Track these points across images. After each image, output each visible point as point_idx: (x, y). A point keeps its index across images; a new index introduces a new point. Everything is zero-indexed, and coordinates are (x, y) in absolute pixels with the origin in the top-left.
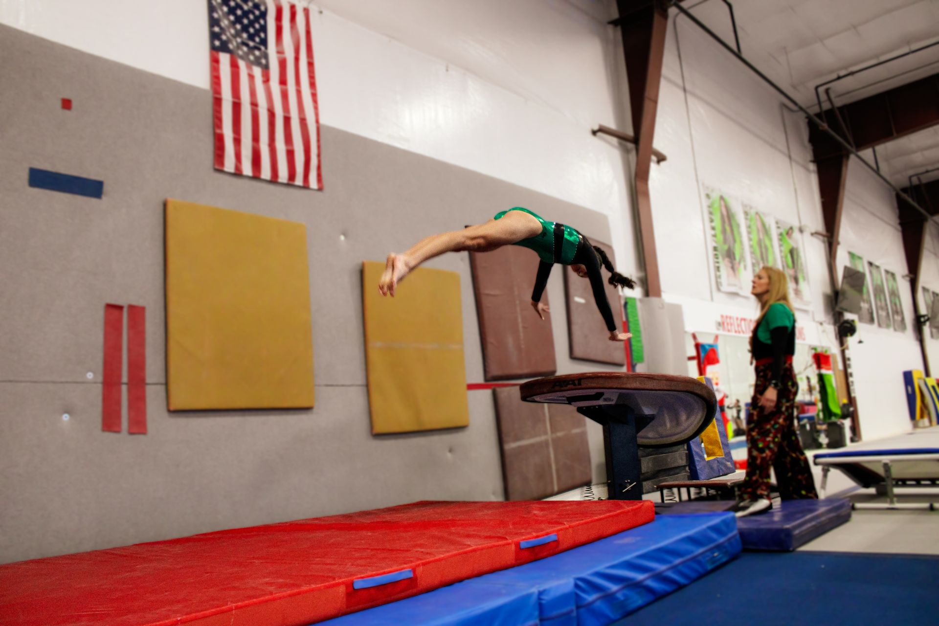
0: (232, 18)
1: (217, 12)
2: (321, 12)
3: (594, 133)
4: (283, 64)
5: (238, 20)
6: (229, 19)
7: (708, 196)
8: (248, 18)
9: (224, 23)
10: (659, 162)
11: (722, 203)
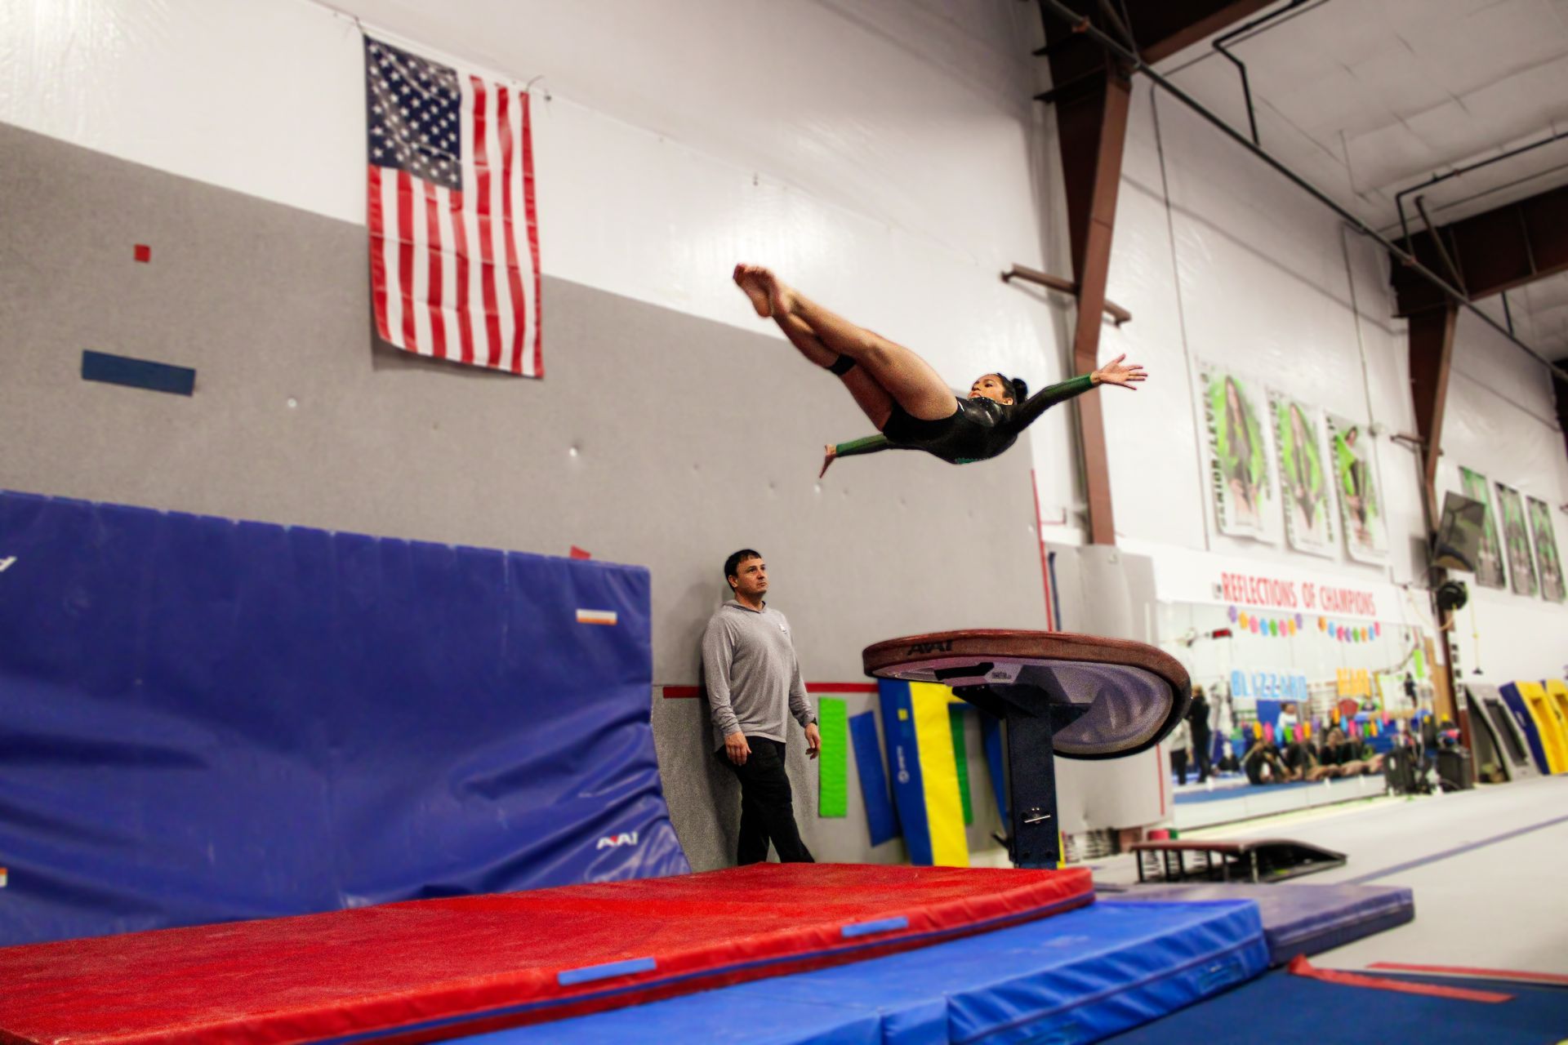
0: (405, 112)
1: (381, 105)
2: (548, 98)
3: (1006, 278)
4: (484, 182)
5: (415, 114)
6: (399, 115)
7: (1204, 377)
8: (429, 112)
9: (391, 120)
10: (1117, 323)
11: (1230, 389)
